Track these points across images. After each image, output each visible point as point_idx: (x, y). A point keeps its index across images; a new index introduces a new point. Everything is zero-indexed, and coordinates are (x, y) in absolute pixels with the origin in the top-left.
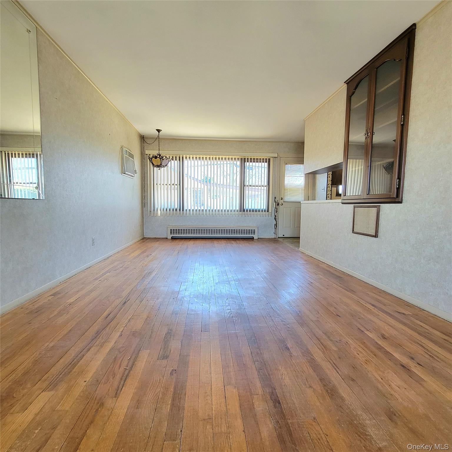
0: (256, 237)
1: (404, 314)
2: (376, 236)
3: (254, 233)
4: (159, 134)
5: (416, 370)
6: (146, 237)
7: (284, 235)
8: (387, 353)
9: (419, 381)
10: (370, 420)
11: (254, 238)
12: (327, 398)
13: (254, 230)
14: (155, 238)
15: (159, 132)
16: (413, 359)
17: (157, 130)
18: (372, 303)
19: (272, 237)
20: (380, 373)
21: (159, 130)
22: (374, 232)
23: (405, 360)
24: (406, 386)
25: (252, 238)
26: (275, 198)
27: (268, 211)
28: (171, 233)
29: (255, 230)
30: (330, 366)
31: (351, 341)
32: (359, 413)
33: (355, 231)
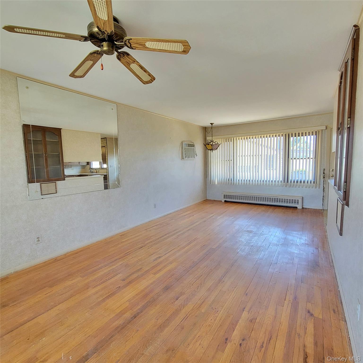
3: (298, 203)
4: (212, 126)
6: (208, 199)
11: (298, 208)
14: (214, 200)
15: (212, 125)
17: (210, 123)
21: (212, 123)
25: (296, 208)
26: (324, 170)
28: (224, 197)
29: (299, 200)
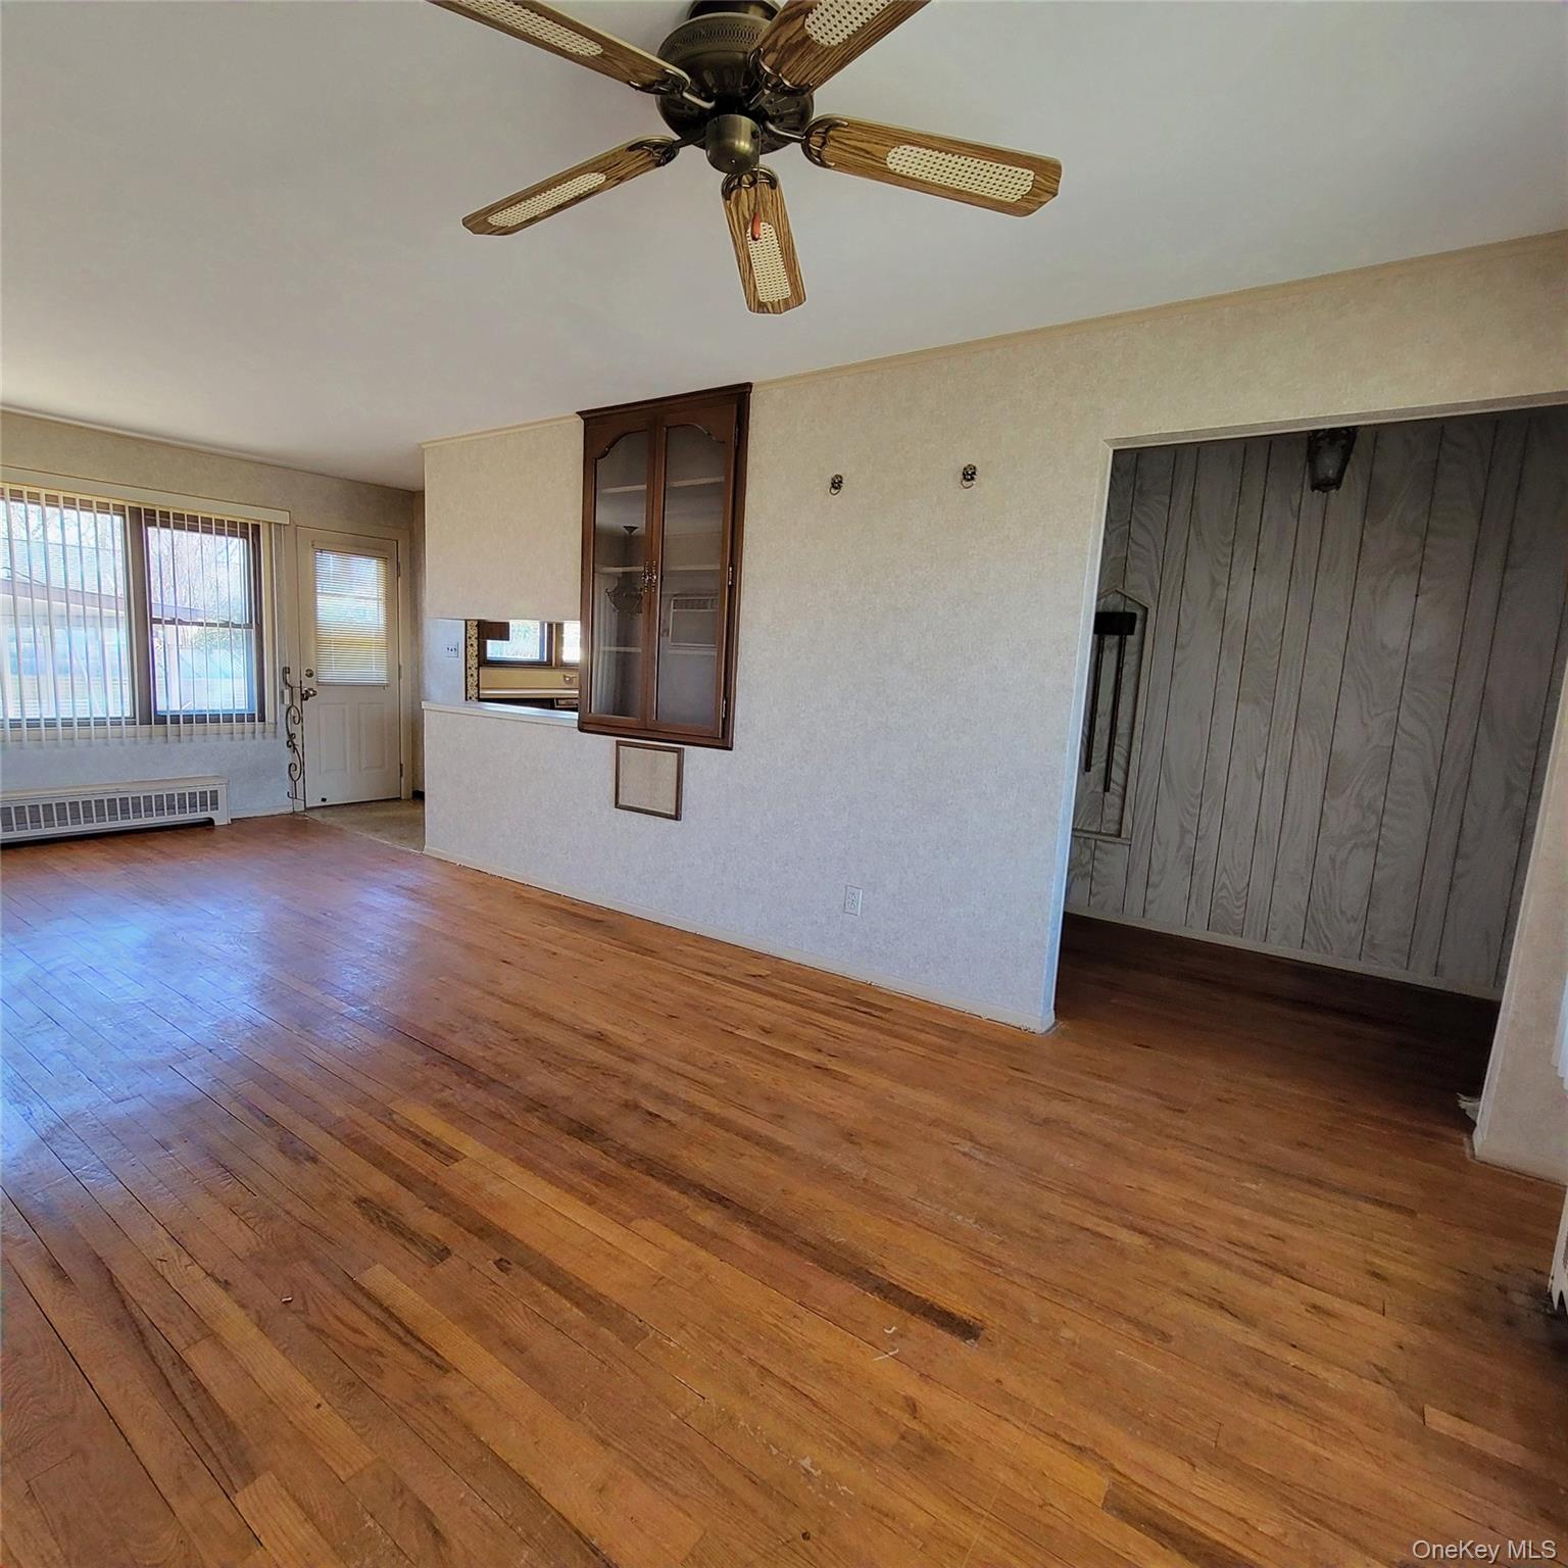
0: (221, 818)
1: (760, 976)
2: (677, 817)
3: (214, 803)
5: (833, 1065)
7: (324, 800)
8: (787, 1056)
9: (845, 1079)
10: (836, 1156)
11: (216, 823)
12: (775, 1157)
13: (214, 793)
16: (820, 1051)
18: (705, 970)
19: (283, 811)
20: (801, 1090)
22: (674, 807)
23: (815, 1058)
24: (838, 1094)
25: (209, 823)
26: (286, 671)
27: (262, 719)
29: (216, 791)
30: (740, 1113)
31: (730, 1059)
32: (820, 1154)
33: (621, 802)
